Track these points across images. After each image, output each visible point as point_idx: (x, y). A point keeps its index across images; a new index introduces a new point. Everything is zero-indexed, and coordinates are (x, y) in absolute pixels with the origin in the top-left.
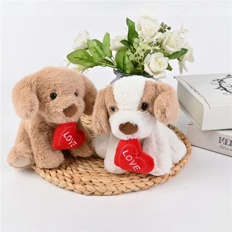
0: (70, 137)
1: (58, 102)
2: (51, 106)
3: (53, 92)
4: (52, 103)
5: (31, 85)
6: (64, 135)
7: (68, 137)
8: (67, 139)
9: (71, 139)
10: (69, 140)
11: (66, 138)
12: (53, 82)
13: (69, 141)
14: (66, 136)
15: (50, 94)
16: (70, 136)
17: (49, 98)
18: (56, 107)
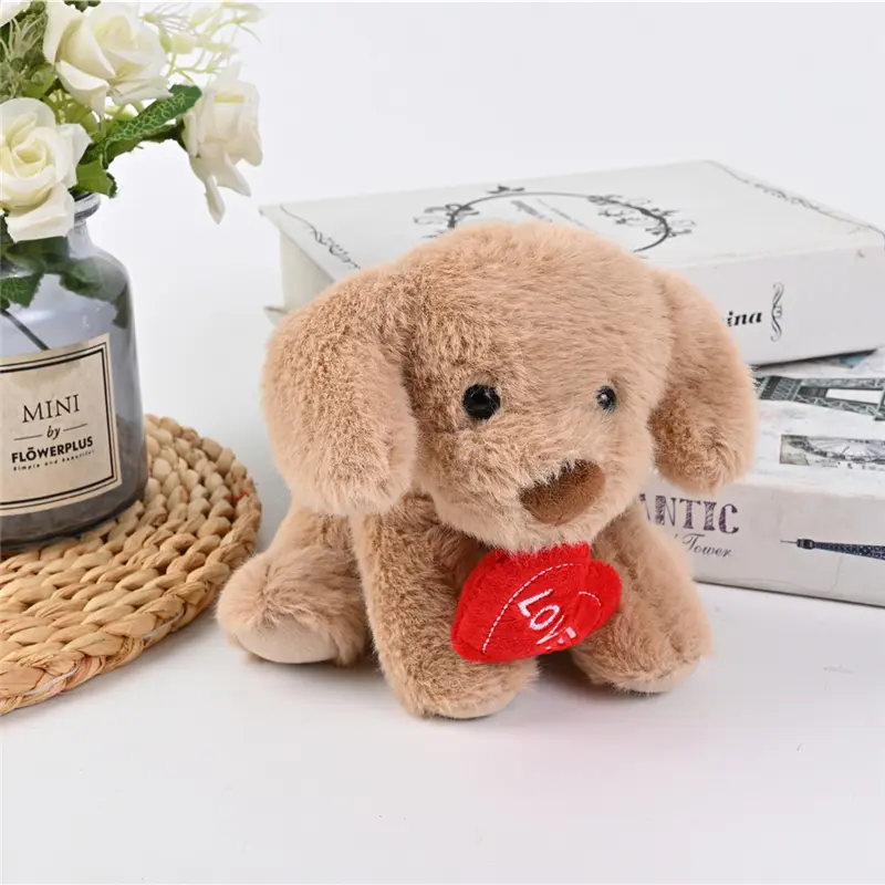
0: (551, 612)
1: (499, 441)
2: (463, 456)
3: (484, 380)
4: (466, 442)
5: (381, 330)
6: (523, 606)
7: (542, 611)
8: (533, 621)
9: (556, 620)
10: (546, 624)
11: (528, 619)
12: (488, 331)
13: (545, 631)
14: (532, 608)
15: (464, 388)
16: (550, 607)
17: (455, 410)
18: (489, 471)
